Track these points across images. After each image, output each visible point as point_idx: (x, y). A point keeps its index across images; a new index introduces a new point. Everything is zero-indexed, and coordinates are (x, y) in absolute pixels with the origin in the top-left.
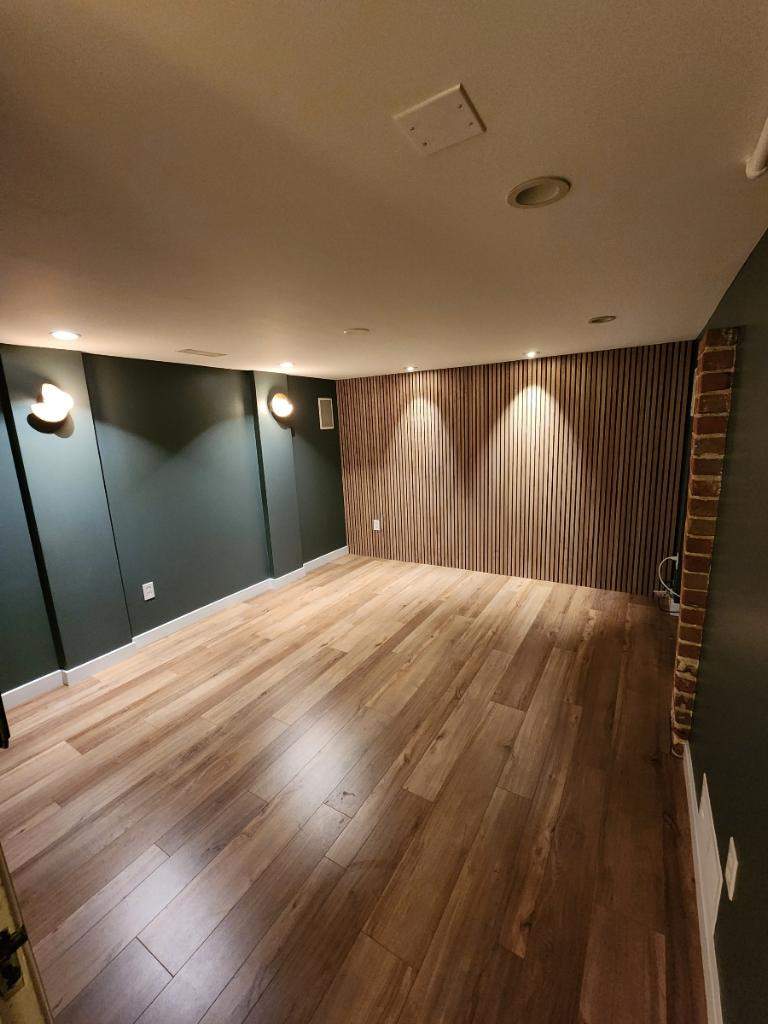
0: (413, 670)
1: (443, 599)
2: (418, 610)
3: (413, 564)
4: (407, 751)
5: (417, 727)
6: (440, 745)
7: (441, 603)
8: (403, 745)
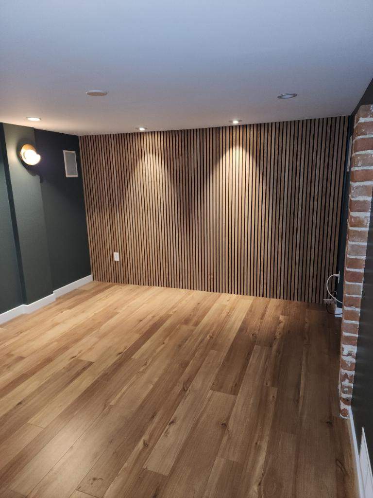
0: (149, 372)
1: (171, 313)
2: (151, 323)
3: (147, 286)
4: (145, 437)
5: (153, 417)
6: (172, 429)
7: (169, 316)
8: (142, 433)
